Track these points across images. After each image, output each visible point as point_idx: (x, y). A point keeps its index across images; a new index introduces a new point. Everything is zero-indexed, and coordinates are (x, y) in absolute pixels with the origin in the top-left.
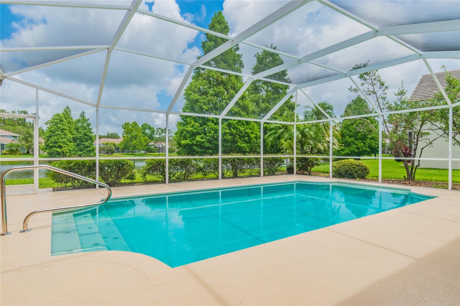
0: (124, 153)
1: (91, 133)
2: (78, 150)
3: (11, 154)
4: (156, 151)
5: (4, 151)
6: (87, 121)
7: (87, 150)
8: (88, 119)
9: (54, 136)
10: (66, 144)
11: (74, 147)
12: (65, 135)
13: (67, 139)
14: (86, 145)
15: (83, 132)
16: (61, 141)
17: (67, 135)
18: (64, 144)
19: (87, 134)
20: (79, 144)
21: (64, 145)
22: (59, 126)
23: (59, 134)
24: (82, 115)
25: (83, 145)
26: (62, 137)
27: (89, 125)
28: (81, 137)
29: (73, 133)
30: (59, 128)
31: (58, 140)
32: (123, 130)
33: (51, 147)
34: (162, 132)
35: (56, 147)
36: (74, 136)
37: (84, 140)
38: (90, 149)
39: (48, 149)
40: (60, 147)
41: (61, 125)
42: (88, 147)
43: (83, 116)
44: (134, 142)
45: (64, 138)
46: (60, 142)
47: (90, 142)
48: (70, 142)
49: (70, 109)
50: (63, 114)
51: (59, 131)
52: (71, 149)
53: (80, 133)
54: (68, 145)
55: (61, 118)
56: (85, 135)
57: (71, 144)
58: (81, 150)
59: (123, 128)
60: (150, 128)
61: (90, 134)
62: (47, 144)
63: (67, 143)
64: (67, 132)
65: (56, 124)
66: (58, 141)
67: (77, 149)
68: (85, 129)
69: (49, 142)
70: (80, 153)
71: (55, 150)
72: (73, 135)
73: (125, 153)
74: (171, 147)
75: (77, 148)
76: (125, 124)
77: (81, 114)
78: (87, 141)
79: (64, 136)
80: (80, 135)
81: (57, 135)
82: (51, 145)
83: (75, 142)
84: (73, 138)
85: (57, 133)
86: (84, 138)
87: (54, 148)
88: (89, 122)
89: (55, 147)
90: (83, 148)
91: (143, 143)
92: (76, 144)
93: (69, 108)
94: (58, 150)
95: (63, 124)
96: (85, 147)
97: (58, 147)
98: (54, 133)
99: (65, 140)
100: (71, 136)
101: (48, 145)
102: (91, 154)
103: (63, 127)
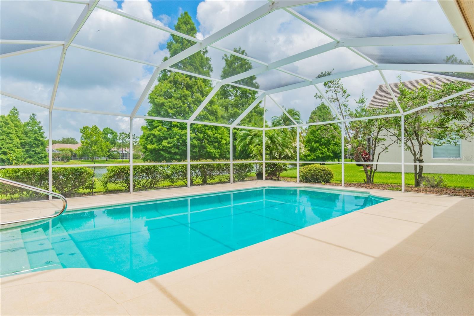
0: (82, 160)
1: (43, 137)
2: (27, 157)
4: (119, 158)
6: (38, 125)
7: (38, 157)
8: (40, 122)
10: (12, 150)
11: (22, 153)
12: (11, 140)
13: (14, 145)
14: (37, 152)
15: (33, 137)
16: (6, 146)
17: (13, 140)
18: (9, 150)
19: (39, 138)
20: (28, 150)
21: (9, 152)
22: (4, 129)
23: (3, 139)
24: (33, 117)
25: (33, 151)
26: (7, 142)
27: (40, 129)
28: (31, 142)
29: (21, 138)
30: (4, 132)
31: (2, 145)
32: (82, 134)
34: (126, 137)
36: (23, 141)
37: (34, 145)
38: (42, 156)
40: (5, 153)
41: (7, 128)
42: (39, 153)
43: (33, 119)
44: (94, 148)
45: (10, 143)
46: (5, 148)
47: (41, 147)
48: (18, 148)
49: (18, 110)
50: (9, 115)
51: (4, 135)
52: (19, 156)
53: (30, 137)
54: (14, 151)
55: (7, 120)
56: (36, 139)
57: (18, 150)
58: (30, 157)
59: (81, 132)
60: (112, 133)
61: (41, 139)
63: (14, 149)
64: (13, 136)
65: (1, 127)
66: (2, 147)
67: (25, 156)
68: (36, 133)
70: (30, 160)
72: (21, 139)
73: (84, 160)
74: (136, 153)
75: (25, 154)
76: (84, 128)
77: (31, 116)
78: (38, 146)
80: (30, 140)
81: (1, 140)
83: (23, 148)
84: (21, 143)
85: (1, 137)
86: (35, 144)
88: (40, 125)
90: (33, 155)
91: (104, 149)
92: (24, 150)
93: (16, 110)
94: (3, 157)
95: (8, 127)
96: (36, 153)
97: (2, 153)
99: (11, 145)
100: (19, 141)
102: (43, 161)
103: (9, 131)
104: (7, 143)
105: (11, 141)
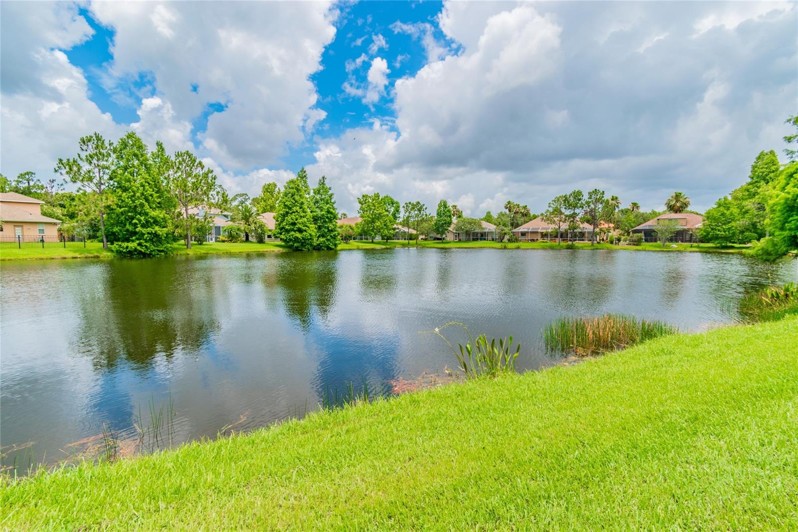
1: (334, 209)
2: (319, 237)
3: (231, 241)
5: (221, 238)
6: (328, 191)
7: (331, 236)
8: (330, 189)
9: (291, 213)
10: (307, 226)
12: (304, 212)
14: (330, 228)
15: (326, 208)
16: (300, 221)
17: (306, 212)
18: (304, 226)
19: (330, 210)
20: (320, 226)
21: (304, 228)
22: (297, 198)
23: (297, 211)
24: (322, 181)
25: (325, 227)
27: (331, 197)
28: (323, 215)
30: (296, 201)
31: (297, 220)
32: (360, 205)
33: (288, 231)
35: (295, 231)
36: (315, 214)
37: (327, 220)
39: (283, 233)
40: (300, 231)
41: (299, 197)
42: (332, 231)
43: (323, 184)
44: (378, 224)
45: (304, 217)
46: (300, 224)
47: (333, 223)
48: (311, 223)
49: (307, 172)
50: (298, 179)
51: (297, 206)
53: (321, 209)
54: (308, 227)
55: (297, 185)
56: (328, 212)
58: (323, 236)
59: (360, 203)
60: (394, 203)
61: (333, 211)
62: (281, 226)
63: (308, 225)
64: (306, 208)
65: (293, 196)
66: (296, 222)
68: (327, 202)
69: (284, 223)
71: (293, 235)
72: (313, 212)
76: (363, 196)
77: (320, 180)
78: (331, 221)
79: (302, 214)
80: (322, 213)
81: (294, 212)
82: (287, 227)
83: (315, 224)
84: (314, 217)
85: (294, 209)
86: (327, 217)
87: (292, 233)
88: (330, 192)
89: (293, 230)
90: (326, 233)
91: (389, 225)
92: (317, 226)
93: (305, 172)
94: (298, 235)
96: (329, 230)
97: (296, 230)
98: (290, 209)
99: (305, 219)
100: (311, 215)
101: (283, 228)
103: (301, 200)
104: (301, 217)
105: (304, 214)
